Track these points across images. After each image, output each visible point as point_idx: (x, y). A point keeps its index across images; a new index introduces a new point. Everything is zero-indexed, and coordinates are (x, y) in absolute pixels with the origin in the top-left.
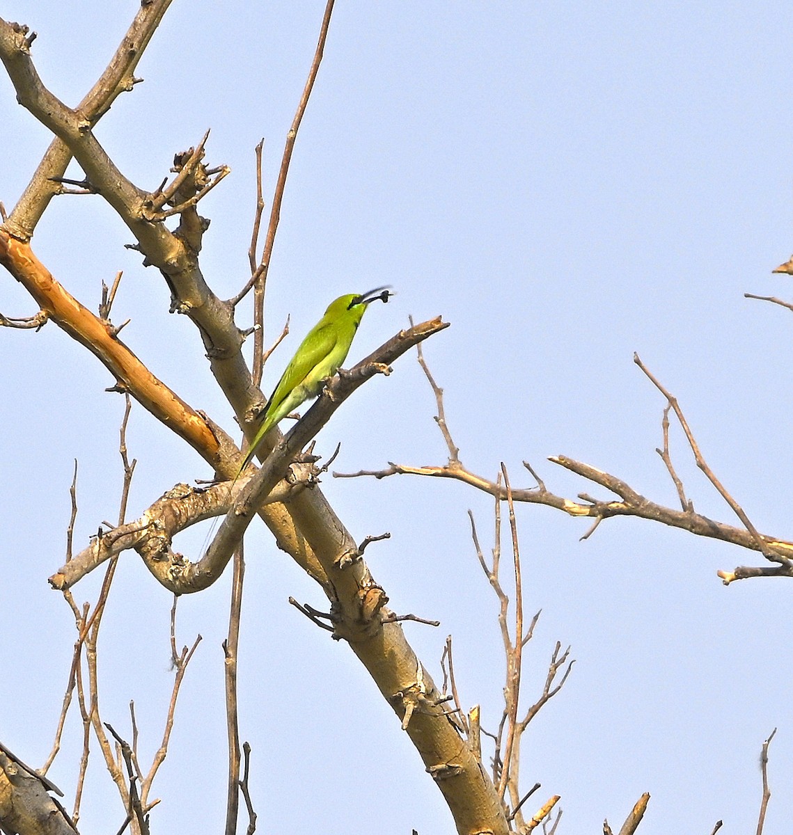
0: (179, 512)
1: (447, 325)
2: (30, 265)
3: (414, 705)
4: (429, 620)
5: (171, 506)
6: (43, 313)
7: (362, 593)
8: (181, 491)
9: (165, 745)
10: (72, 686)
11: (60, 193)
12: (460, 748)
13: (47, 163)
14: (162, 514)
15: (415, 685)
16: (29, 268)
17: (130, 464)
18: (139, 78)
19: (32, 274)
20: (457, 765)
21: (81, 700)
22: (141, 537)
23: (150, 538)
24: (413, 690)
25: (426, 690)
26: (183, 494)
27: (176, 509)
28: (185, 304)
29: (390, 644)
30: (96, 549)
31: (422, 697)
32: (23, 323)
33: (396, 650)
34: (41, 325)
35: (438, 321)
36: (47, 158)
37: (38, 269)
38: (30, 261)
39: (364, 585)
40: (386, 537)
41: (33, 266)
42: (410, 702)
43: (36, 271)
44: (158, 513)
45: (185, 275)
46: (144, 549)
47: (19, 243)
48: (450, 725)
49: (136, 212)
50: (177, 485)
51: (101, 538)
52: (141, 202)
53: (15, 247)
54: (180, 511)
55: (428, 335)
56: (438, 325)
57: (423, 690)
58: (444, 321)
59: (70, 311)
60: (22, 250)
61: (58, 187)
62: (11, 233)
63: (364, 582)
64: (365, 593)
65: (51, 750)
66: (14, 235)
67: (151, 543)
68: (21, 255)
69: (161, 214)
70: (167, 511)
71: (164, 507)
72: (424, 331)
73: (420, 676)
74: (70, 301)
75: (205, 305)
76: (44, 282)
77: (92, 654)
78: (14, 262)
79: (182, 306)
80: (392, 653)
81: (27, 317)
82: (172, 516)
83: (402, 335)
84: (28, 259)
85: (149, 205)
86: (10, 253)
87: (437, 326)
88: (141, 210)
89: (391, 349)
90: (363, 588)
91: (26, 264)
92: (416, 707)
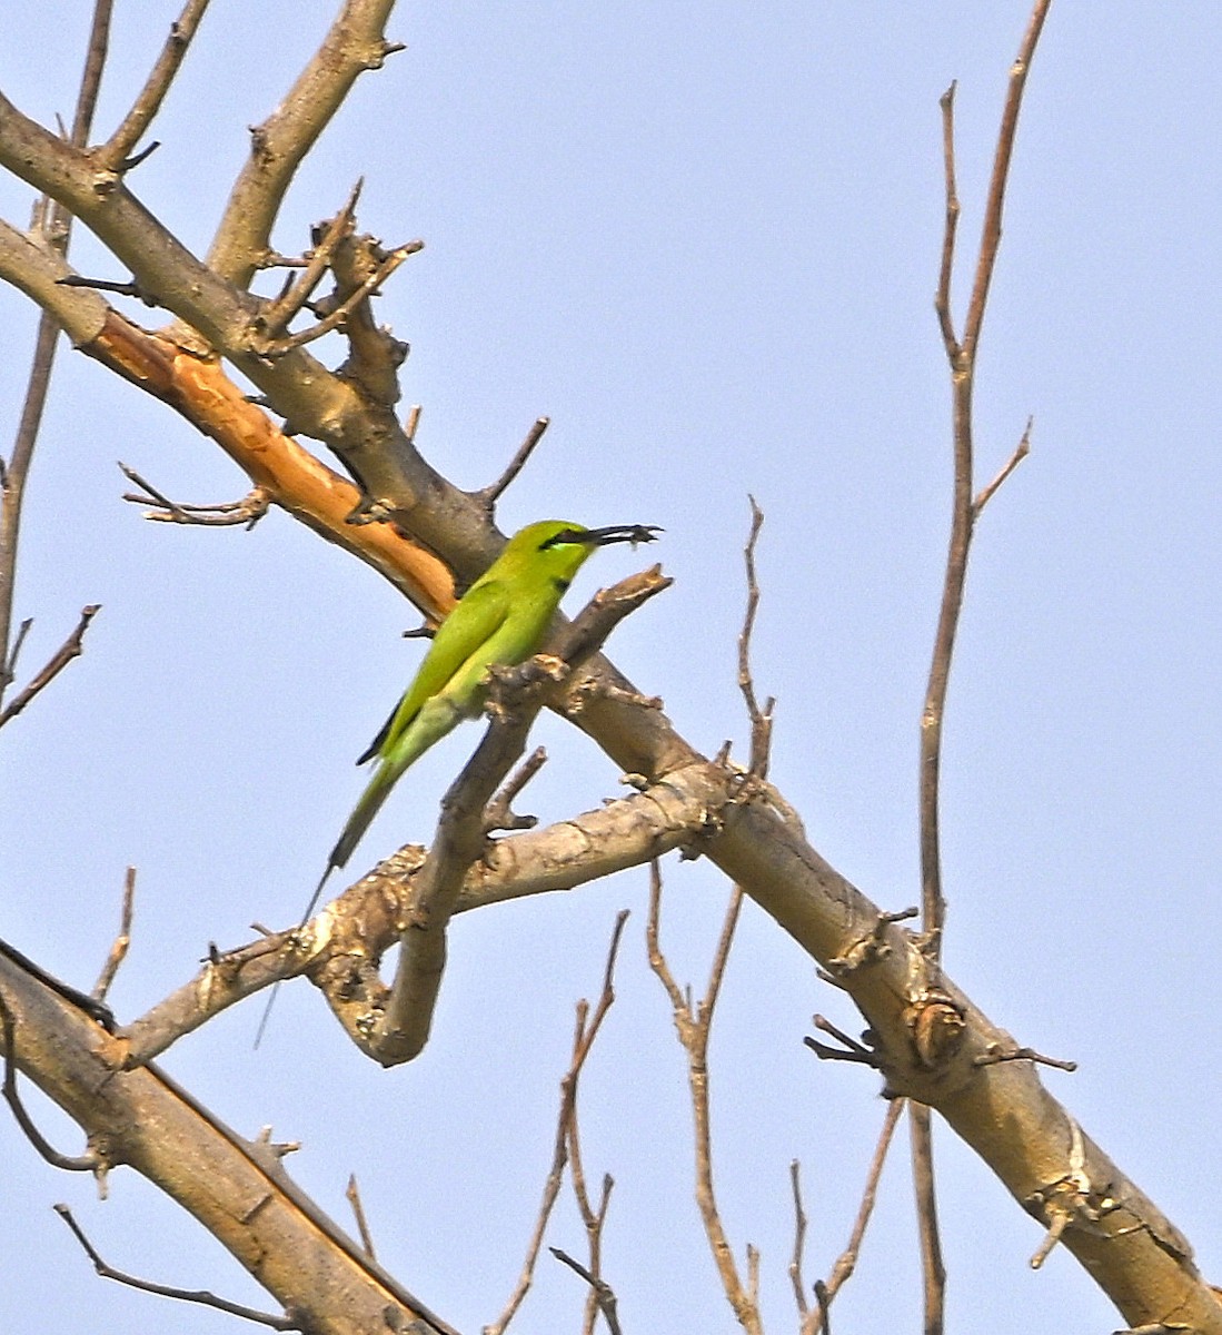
0: (395, 903)
1: (668, 582)
2: (220, 403)
3: (1068, 1215)
4: (1058, 1059)
5: (380, 891)
6: (259, 495)
7: (910, 1014)
8: (407, 860)
9: (854, 1246)
10: (561, 1161)
11: (265, 266)
12: (1186, 1291)
13: (235, 209)
14: (362, 908)
15: (1066, 1178)
16: (219, 410)
17: (761, 706)
18: (396, 44)
19: (226, 421)
20: (1182, 1325)
21: (580, 1188)
22: (311, 956)
23: (331, 957)
24: (1063, 1188)
25: (1092, 1187)
26: (409, 865)
27: (390, 896)
28: (380, 504)
29: (1005, 1102)
30: (206, 985)
31: (1080, 1201)
32: (217, 515)
33: (1020, 1114)
34: (256, 517)
35: (655, 573)
36: (236, 199)
37: (239, 411)
38: (221, 397)
39: (914, 998)
40: (909, 916)
41: (228, 404)
42: (1058, 1211)
43: (235, 416)
44: (353, 906)
45: (371, 450)
46: (322, 978)
47: (198, 362)
48: (1158, 1249)
49: (239, 338)
50: (403, 848)
51: (216, 963)
52: (247, 318)
53: (189, 369)
54: (399, 901)
55: (640, 600)
56: (655, 582)
57: (1084, 1186)
58: (665, 574)
59: (311, 489)
60: (203, 375)
61: (261, 254)
62: (179, 344)
63: (912, 993)
64: (915, 1014)
65: (516, 1288)
66: (185, 346)
67: (333, 965)
68: (203, 387)
69: (284, 342)
70: (373, 902)
71: (368, 893)
72: (634, 591)
73: (1077, 1159)
74: (310, 469)
75: (422, 501)
76: (253, 436)
77: (699, 1076)
78: (190, 399)
79: (374, 508)
80: (1012, 1122)
81: (227, 502)
82: (379, 911)
83: (599, 601)
84: (215, 392)
85: (260, 324)
86: (180, 381)
87: (653, 583)
88: (245, 335)
89: (585, 626)
90: (912, 1004)
91: (214, 402)
92: (1071, 1220)
